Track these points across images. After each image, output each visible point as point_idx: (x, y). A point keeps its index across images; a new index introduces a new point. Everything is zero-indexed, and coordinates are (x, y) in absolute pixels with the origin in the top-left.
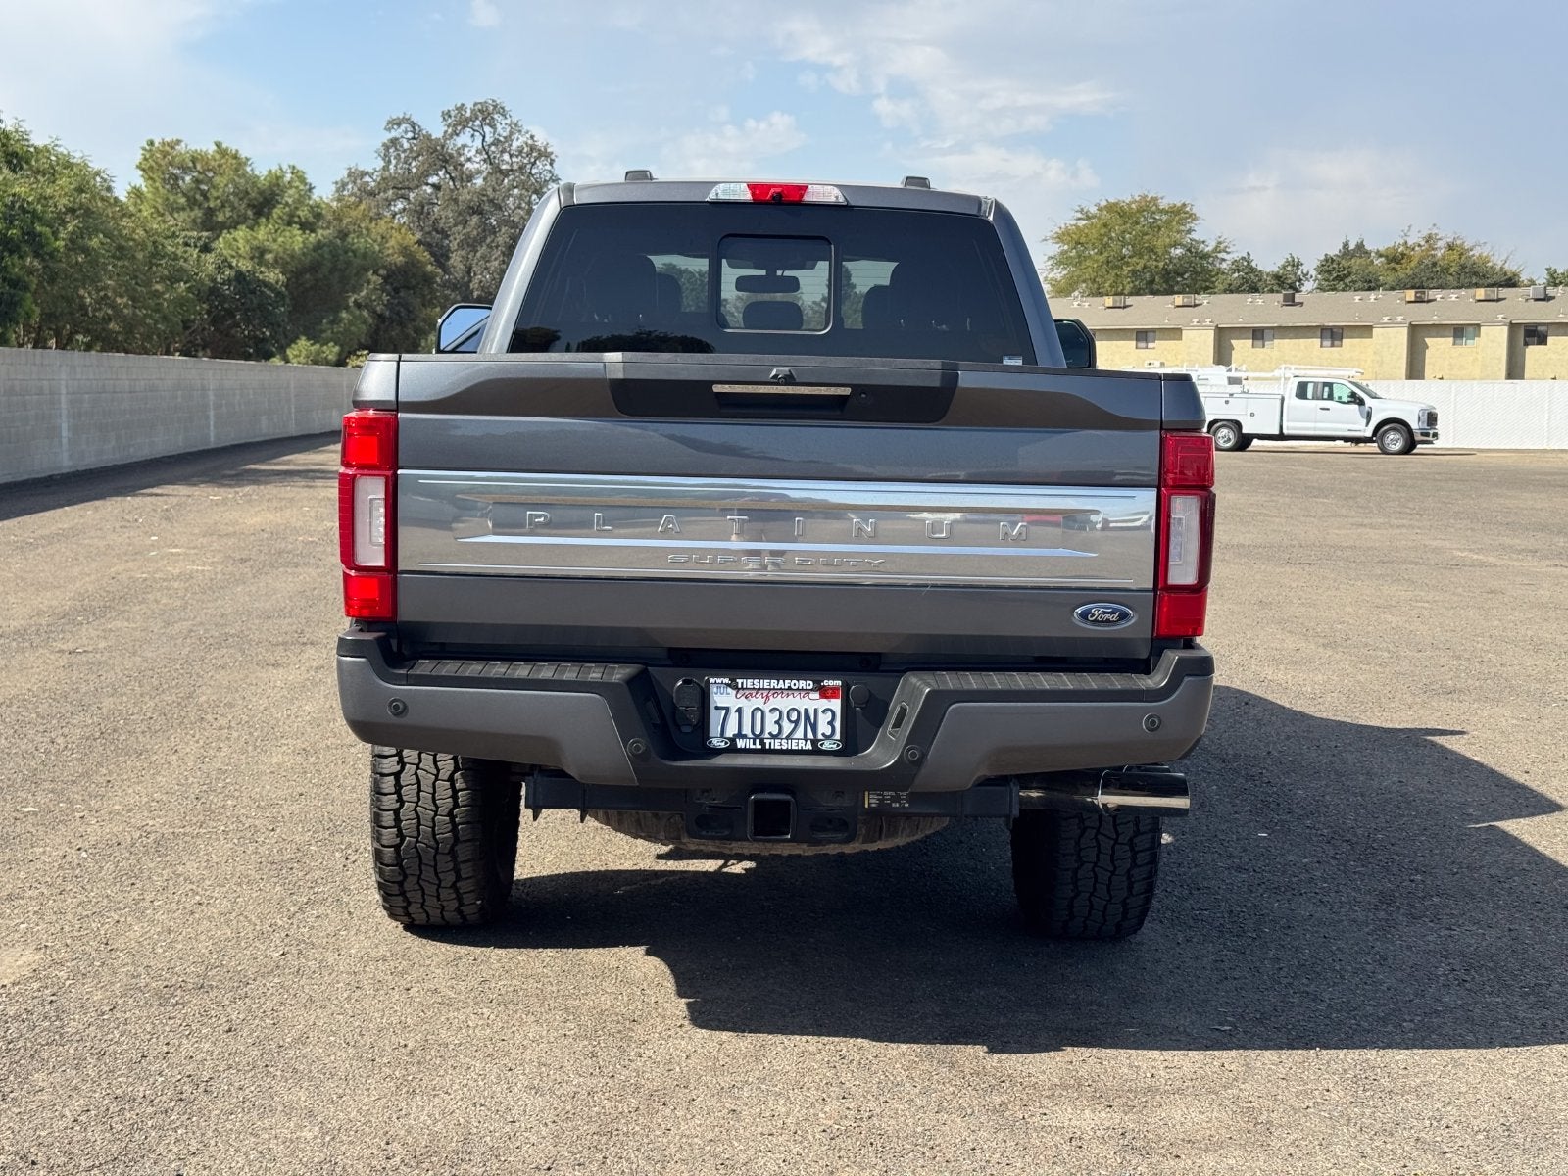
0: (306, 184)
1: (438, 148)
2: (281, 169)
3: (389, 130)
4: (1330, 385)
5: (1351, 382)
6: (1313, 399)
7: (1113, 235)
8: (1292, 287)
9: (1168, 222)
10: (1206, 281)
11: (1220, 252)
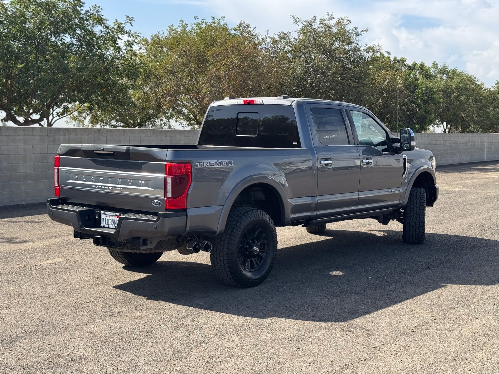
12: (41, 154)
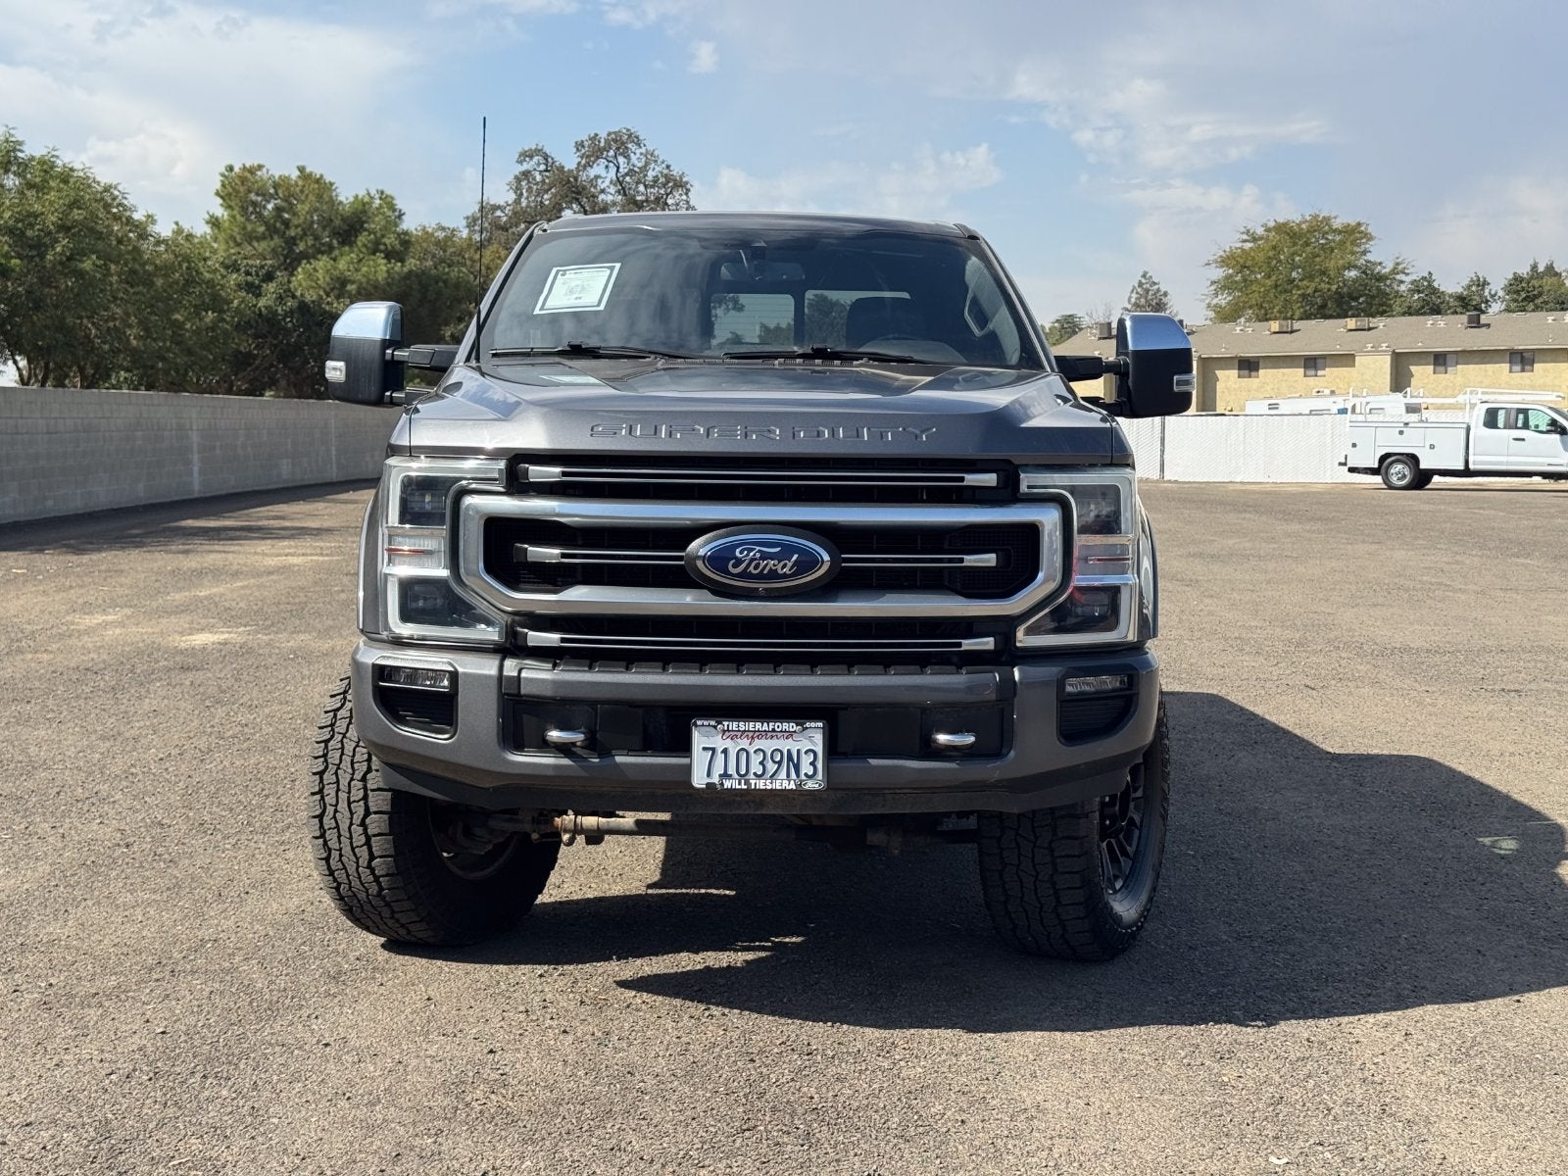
0: (394, 210)
1: (572, 179)
2: (369, 194)
3: (520, 162)
4: (1525, 412)
5: (1550, 408)
6: (1505, 428)
7: (1282, 257)
8: (1477, 308)
9: (1342, 243)
10: (1382, 305)
11: (1398, 273)
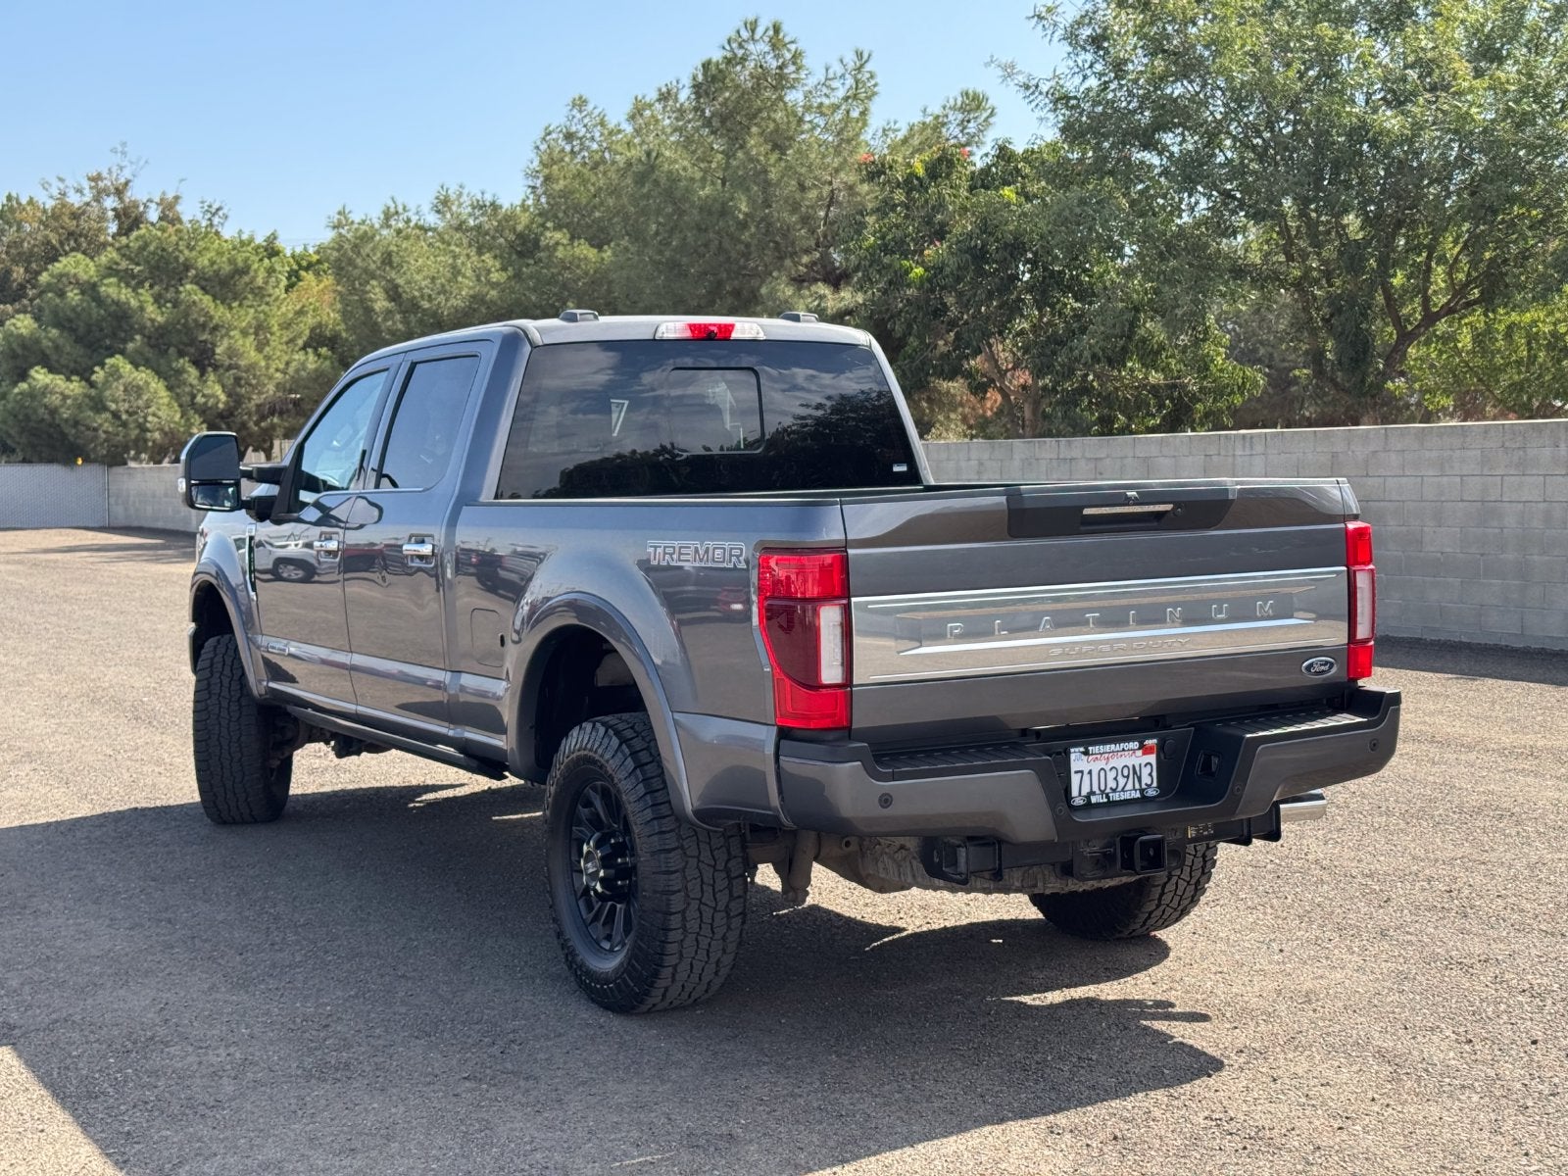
12: (1483, 501)
